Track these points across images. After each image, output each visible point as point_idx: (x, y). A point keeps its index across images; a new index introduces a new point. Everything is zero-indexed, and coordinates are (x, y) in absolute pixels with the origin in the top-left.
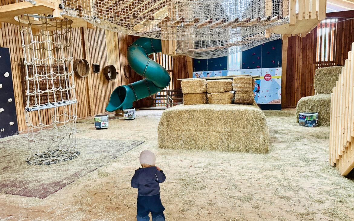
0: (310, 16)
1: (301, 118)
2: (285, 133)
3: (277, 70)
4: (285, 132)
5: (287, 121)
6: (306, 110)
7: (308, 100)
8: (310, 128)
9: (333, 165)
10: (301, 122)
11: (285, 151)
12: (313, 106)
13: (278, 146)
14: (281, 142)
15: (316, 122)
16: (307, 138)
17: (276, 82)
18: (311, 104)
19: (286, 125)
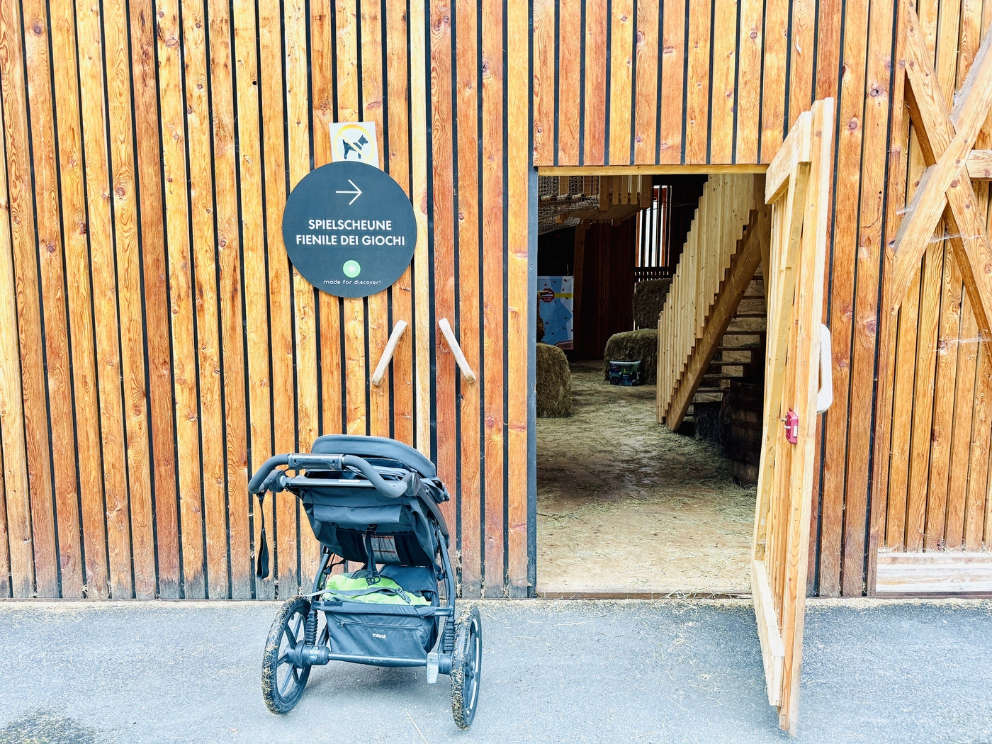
0: (629, 200)
1: (613, 371)
2: (590, 394)
3: (565, 280)
4: (588, 392)
5: (587, 379)
6: (620, 356)
7: (623, 339)
8: (627, 388)
9: (661, 421)
10: (613, 377)
11: (595, 414)
12: (633, 348)
13: (583, 410)
14: (586, 404)
15: (638, 377)
16: (625, 399)
17: (563, 305)
18: (629, 345)
19: (589, 384)
